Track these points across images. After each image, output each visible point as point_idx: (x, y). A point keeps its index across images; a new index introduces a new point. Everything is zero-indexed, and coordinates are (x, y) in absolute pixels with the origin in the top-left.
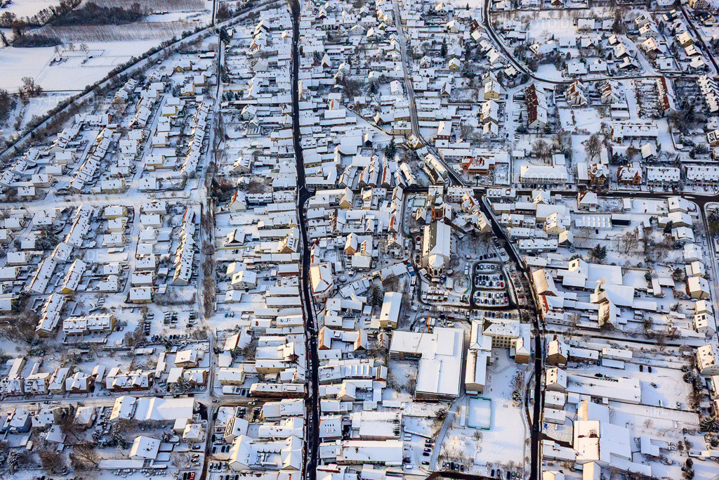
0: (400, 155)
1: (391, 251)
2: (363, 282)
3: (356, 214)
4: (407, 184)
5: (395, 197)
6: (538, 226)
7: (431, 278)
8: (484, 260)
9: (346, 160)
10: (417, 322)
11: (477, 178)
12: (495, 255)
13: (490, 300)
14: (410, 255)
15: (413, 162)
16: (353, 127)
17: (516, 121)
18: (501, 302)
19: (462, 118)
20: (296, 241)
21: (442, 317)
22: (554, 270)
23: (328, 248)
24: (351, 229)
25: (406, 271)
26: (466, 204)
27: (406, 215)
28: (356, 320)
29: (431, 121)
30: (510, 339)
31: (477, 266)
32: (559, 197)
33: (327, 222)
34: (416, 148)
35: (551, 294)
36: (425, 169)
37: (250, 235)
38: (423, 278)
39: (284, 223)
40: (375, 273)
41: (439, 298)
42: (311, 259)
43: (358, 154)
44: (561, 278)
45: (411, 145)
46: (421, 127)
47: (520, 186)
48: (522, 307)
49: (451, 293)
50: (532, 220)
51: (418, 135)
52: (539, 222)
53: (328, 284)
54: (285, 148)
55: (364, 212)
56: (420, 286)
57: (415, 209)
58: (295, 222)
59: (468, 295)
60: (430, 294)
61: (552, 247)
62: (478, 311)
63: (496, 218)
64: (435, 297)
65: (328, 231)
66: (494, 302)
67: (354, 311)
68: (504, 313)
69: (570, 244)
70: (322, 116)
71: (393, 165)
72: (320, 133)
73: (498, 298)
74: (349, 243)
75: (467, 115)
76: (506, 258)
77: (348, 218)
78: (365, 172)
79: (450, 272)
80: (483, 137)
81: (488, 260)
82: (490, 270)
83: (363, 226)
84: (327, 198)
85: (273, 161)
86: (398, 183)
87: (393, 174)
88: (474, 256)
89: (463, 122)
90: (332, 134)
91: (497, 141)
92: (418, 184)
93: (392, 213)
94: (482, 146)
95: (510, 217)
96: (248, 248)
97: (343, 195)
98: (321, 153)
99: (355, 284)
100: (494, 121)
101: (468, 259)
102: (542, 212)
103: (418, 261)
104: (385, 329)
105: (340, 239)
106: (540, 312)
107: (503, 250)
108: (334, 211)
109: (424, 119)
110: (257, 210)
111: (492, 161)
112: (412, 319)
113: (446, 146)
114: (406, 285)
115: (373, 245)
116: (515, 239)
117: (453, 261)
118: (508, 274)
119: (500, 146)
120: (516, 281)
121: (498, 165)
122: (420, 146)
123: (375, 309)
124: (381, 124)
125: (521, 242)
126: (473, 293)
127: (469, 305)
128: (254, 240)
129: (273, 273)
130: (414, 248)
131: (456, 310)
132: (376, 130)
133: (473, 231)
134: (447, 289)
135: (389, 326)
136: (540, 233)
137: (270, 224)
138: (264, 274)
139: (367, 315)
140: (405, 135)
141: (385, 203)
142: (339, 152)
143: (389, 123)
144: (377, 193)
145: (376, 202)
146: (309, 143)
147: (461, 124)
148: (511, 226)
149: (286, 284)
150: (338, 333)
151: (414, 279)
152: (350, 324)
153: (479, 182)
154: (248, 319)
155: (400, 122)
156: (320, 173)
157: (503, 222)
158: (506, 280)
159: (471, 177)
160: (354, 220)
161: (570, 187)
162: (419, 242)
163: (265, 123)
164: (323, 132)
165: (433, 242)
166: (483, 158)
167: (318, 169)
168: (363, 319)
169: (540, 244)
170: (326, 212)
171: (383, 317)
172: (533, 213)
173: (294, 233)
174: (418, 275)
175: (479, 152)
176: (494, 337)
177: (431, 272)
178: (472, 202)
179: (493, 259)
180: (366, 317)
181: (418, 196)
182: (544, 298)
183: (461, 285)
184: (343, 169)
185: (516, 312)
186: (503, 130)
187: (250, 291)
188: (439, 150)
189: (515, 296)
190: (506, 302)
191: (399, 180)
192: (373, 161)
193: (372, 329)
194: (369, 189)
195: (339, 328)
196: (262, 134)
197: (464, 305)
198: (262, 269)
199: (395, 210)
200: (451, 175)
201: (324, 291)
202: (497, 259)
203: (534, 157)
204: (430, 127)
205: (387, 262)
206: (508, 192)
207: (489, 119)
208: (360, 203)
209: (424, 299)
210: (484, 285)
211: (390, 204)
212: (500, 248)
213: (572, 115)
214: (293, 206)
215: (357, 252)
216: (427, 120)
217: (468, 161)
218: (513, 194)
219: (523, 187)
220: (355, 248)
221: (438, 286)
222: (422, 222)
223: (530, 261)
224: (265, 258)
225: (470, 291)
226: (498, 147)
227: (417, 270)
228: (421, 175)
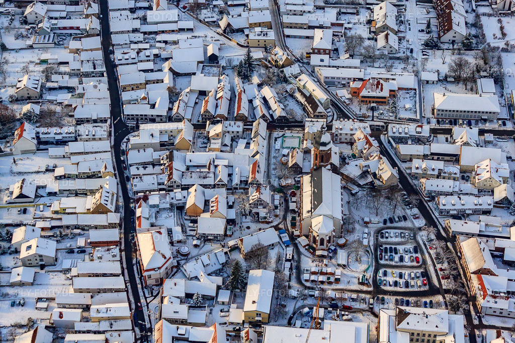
0: (260, 76)
1: (254, 210)
2: (216, 254)
3: (200, 157)
4: (272, 116)
5: (257, 134)
6: (463, 178)
7: (314, 250)
8: (389, 224)
9: (181, 81)
10: (297, 313)
11: (373, 109)
12: (405, 218)
13: (402, 281)
14: (281, 217)
15: (280, 86)
16: (190, 35)
17: (423, 31)
18: (418, 284)
19: (346, 25)
20: (113, 195)
21: (335, 307)
22: (490, 240)
23: (162, 206)
24: (193, 179)
25: (278, 240)
26: (360, 145)
27: (273, 161)
28: (207, 310)
29: (301, 28)
30: (435, 336)
31: (379, 232)
32: (489, 137)
33: (158, 169)
34: (283, 66)
35: (489, 272)
36: (298, 95)
37: (44, 187)
38: (302, 250)
39: (94, 169)
40: (231, 243)
41: (329, 278)
42: (137, 223)
43: (198, 73)
44: (502, 250)
45: (276, 61)
46: (288, 36)
47: (434, 121)
48: (447, 291)
49: (345, 272)
50: (454, 169)
51: (285, 47)
52: (465, 172)
53: (165, 258)
54: (91, 64)
55: (212, 155)
56: (299, 261)
57: (285, 152)
58: (110, 169)
59: (370, 275)
60: (314, 273)
61: (485, 207)
62: (386, 297)
63: (403, 166)
64: (321, 278)
65: (160, 181)
66: (407, 285)
67: (205, 297)
68: (424, 300)
69: (510, 203)
70: (144, 20)
71: (251, 90)
72: (141, 42)
73: (413, 279)
74: (193, 199)
75: (353, 21)
76: (421, 222)
77: (188, 163)
78: (211, 98)
79: (342, 241)
80: (377, 53)
81: (395, 225)
82: (398, 240)
83: (212, 175)
84: (157, 134)
85: (74, 82)
86: (259, 113)
87: (251, 101)
88: (375, 219)
89: (348, 31)
90: (158, 45)
91: (398, 58)
92: (288, 116)
93: (253, 156)
94: (376, 65)
95: (424, 164)
96: (41, 207)
97: (180, 131)
98: (144, 71)
99: (205, 258)
100: (392, 30)
101: (366, 223)
102: (468, 157)
103: (294, 225)
104: (250, 323)
105: (178, 194)
106: (474, 298)
107: (416, 211)
108: (168, 153)
109: (291, 26)
110: (54, 151)
111: (394, 85)
112: (290, 308)
113: (326, 63)
114: (279, 259)
115: (228, 203)
116: (432, 197)
117: (345, 226)
118: (425, 245)
119: (403, 66)
120: (438, 254)
121: (401, 92)
122: (288, 63)
123: (235, 296)
124: (230, 31)
125: (443, 200)
126: (376, 271)
127: (371, 289)
128: (50, 194)
129: (81, 242)
130: (287, 207)
131: (354, 296)
132: (223, 40)
133: (372, 183)
134: (339, 265)
135: (257, 318)
136: (467, 187)
137: (73, 171)
138: (67, 244)
139: (223, 303)
140: (266, 49)
141: (242, 143)
142: (171, 69)
143: (241, 30)
144: (230, 129)
145: (228, 141)
146: (126, 56)
147: (345, 34)
148: (425, 176)
149: (100, 258)
150: (182, 329)
151: (290, 251)
152: (200, 316)
153: (376, 114)
154: (46, 309)
155: (258, 30)
156: (144, 98)
157: (414, 171)
158: (422, 253)
159: (364, 107)
160: (198, 166)
161: (504, 124)
162: (294, 199)
163: (59, 28)
164: (145, 41)
165: (317, 198)
166: (381, 81)
167: (141, 94)
168: (217, 308)
169: (469, 203)
170: (156, 155)
171: (249, 306)
172: (455, 158)
173: (109, 184)
174: (296, 246)
175: (374, 72)
176: (413, 334)
177: (315, 241)
178: (368, 142)
179: (402, 224)
180: (222, 307)
181: (288, 133)
182: (480, 279)
183: (358, 260)
184: (178, 94)
185: (439, 298)
186: (404, 43)
187: (46, 269)
188: (317, 69)
189: (437, 275)
190: (425, 285)
191: (260, 110)
192: (222, 83)
193: (232, 323)
194: (218, 122)
195: (183, 322)
196: (55, 43)
197: (365, 288)
198: (63, 237)
199: (257, 153)
200: (334, 105)
201: (159, 268)
202: (408, 224)
203: (451, 82)
204: (300, 37)
205: (248, 228)
206: (419, 129)
207: (385, 27)
208: (204, 143)
209: (306, 281)
210: (392, 260)
211: (248, 144)
212: (411, 208)
213: (499, 25)
214: (106, 145)
215: (204, 211)
216: (295, 28)
217: (358, 84)
218: (426, 131)
219: (438, 122)
220: (201, 206)
221: (325, 261)
222: (297, 170)
223: (456, 226)
224: (67, 220)
225: (372, 269)
226: (398, 67)
227: (293, 238)
228: (292, 105)
